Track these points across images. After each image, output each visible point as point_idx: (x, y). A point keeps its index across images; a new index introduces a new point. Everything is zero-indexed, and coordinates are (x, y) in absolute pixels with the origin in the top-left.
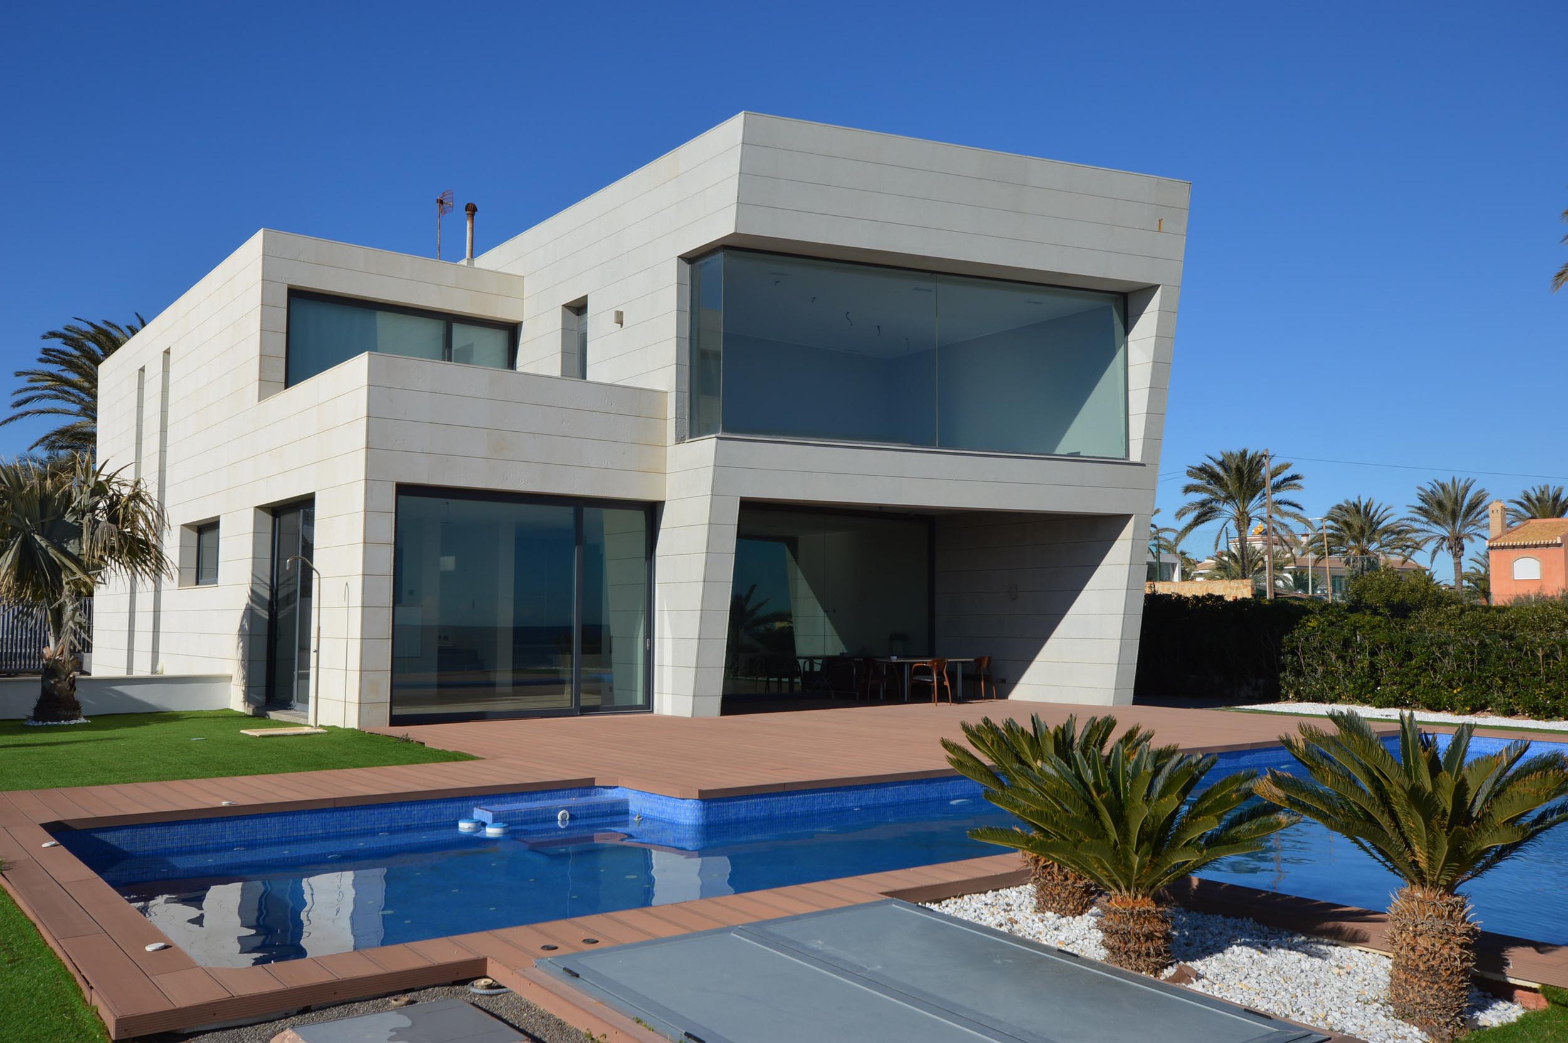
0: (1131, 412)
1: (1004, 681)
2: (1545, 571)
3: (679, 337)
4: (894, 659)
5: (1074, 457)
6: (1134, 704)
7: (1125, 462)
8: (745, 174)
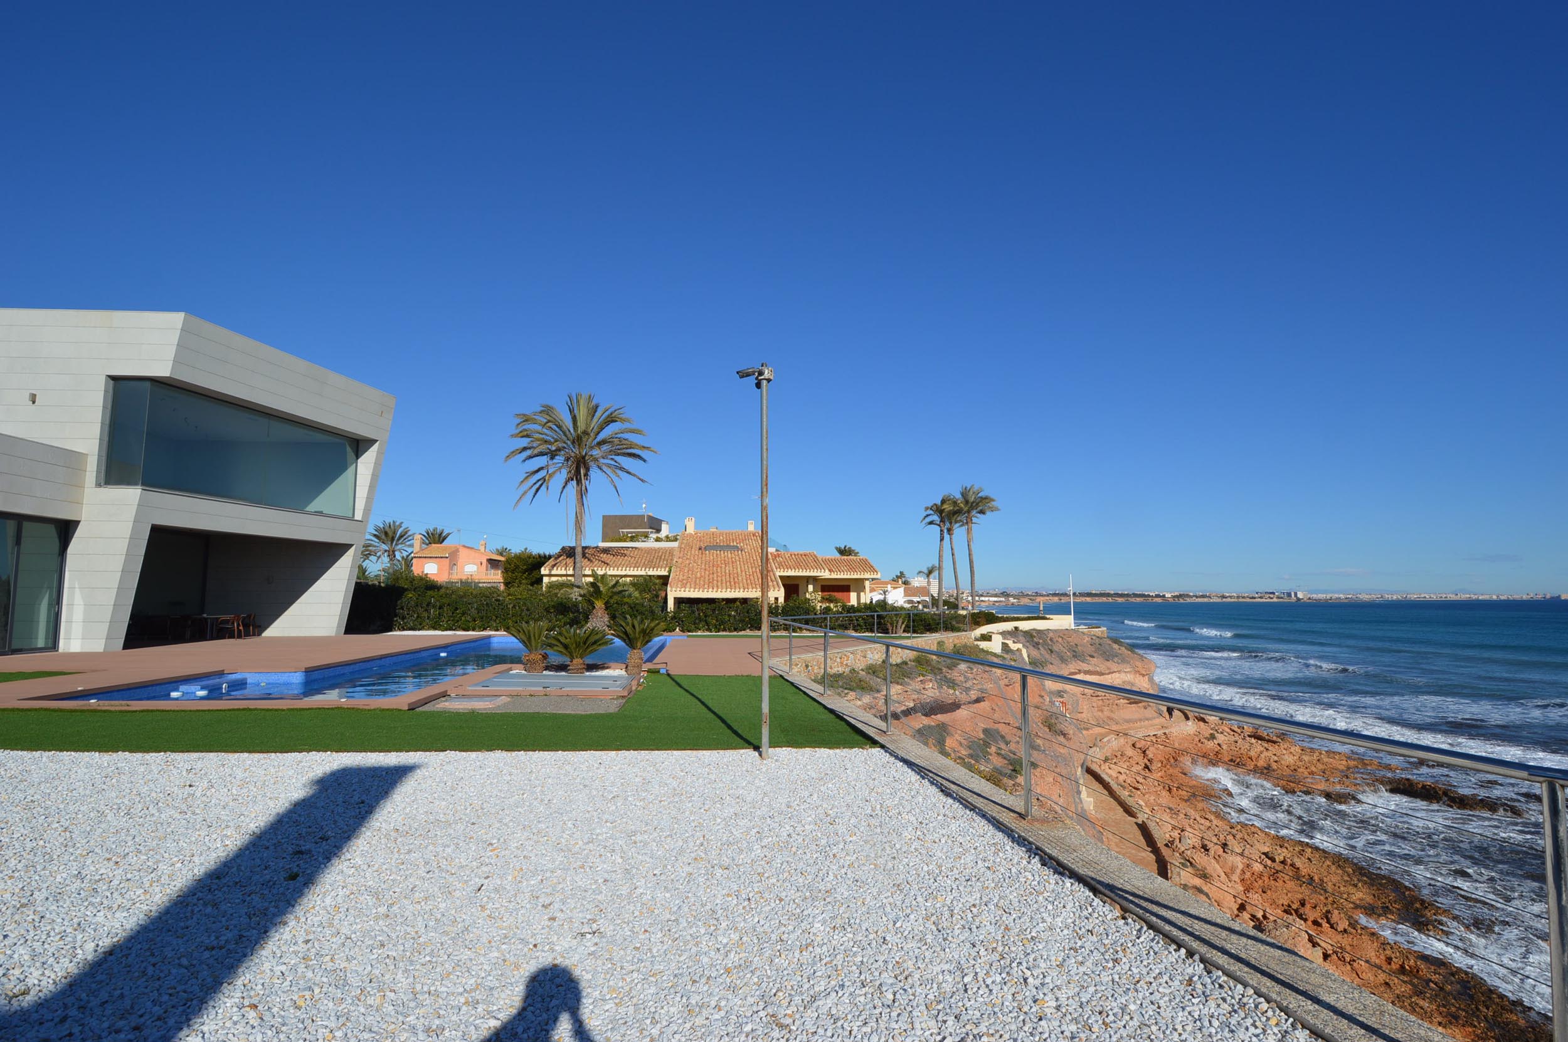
0: (357, 496)
1: (260, 626)
2: (439, 569)
3: (102, 423)
4: (205, 615)
5: (319, 513)
6: (345, 633)
7: (351, 519)
8: (181, 346)
